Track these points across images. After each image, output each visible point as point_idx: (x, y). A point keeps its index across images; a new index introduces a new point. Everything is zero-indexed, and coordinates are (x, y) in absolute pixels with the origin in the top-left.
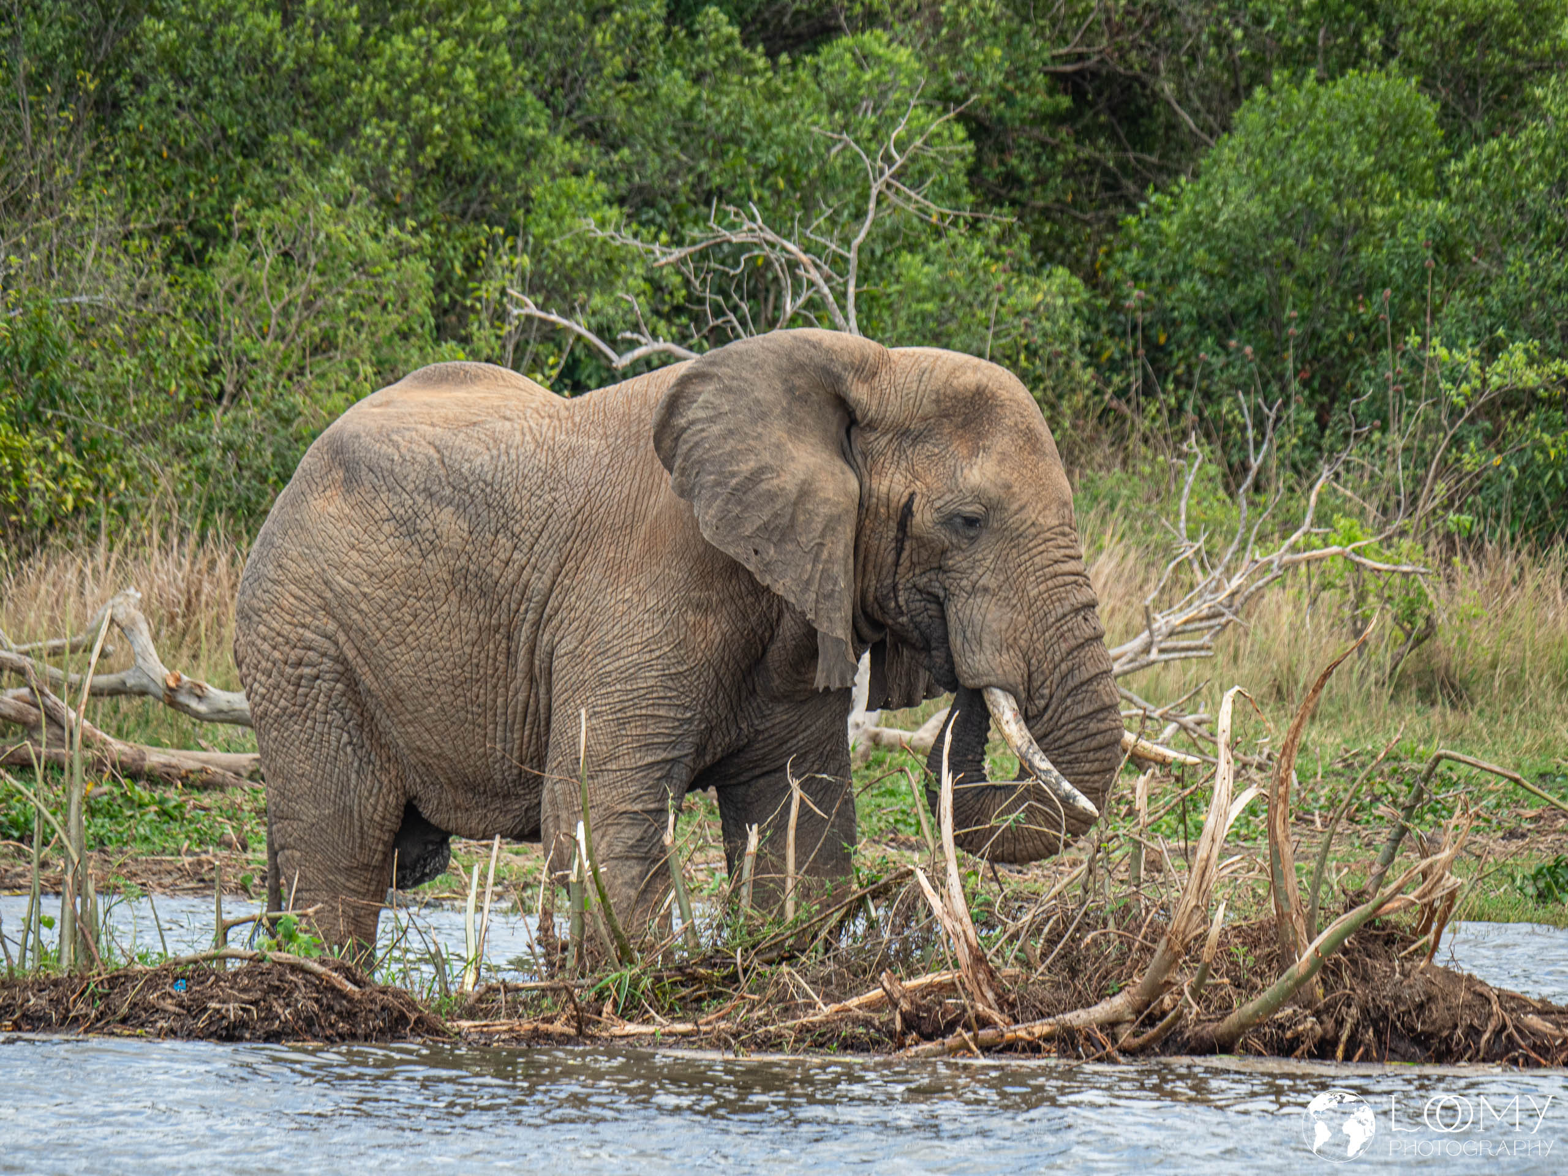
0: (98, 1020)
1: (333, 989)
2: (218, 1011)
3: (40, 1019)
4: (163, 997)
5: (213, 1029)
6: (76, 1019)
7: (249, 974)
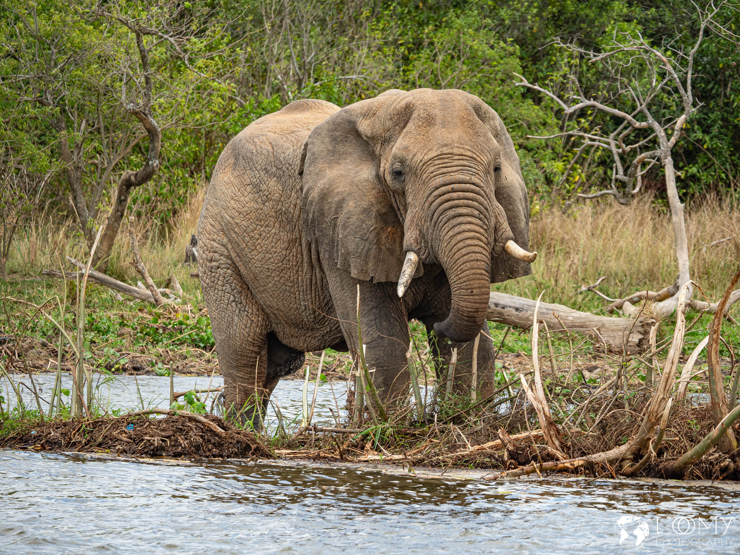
0: (86, 445)
1: (211, 431)
2: (149, 441)
3: (55, 443)
4: (121, 433)
5: (146, 450)
6: (74, 444)
7: (166, 421)
